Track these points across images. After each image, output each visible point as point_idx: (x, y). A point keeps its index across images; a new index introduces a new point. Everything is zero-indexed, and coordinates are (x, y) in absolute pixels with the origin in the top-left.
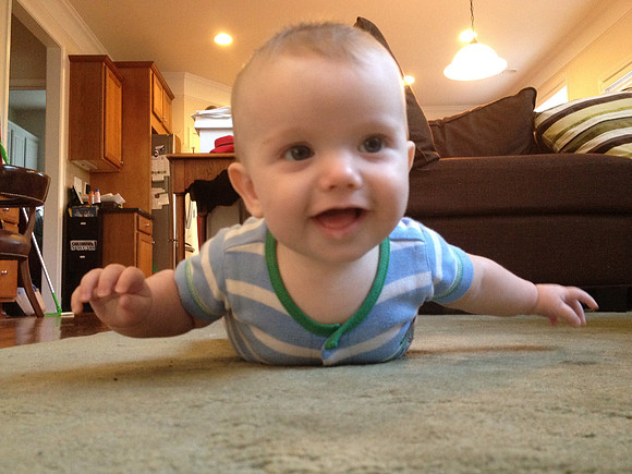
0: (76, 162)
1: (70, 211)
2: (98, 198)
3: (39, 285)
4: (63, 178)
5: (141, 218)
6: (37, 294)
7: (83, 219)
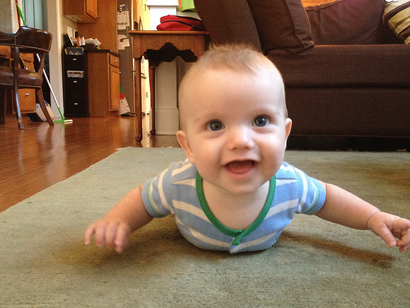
0: (68, 16)
1: (66, 50)
2: (83, 41)
3: (49, 102)
4: (60, 29)
5: (111, 56)
6: (48, 108)
7: (75, 57)
